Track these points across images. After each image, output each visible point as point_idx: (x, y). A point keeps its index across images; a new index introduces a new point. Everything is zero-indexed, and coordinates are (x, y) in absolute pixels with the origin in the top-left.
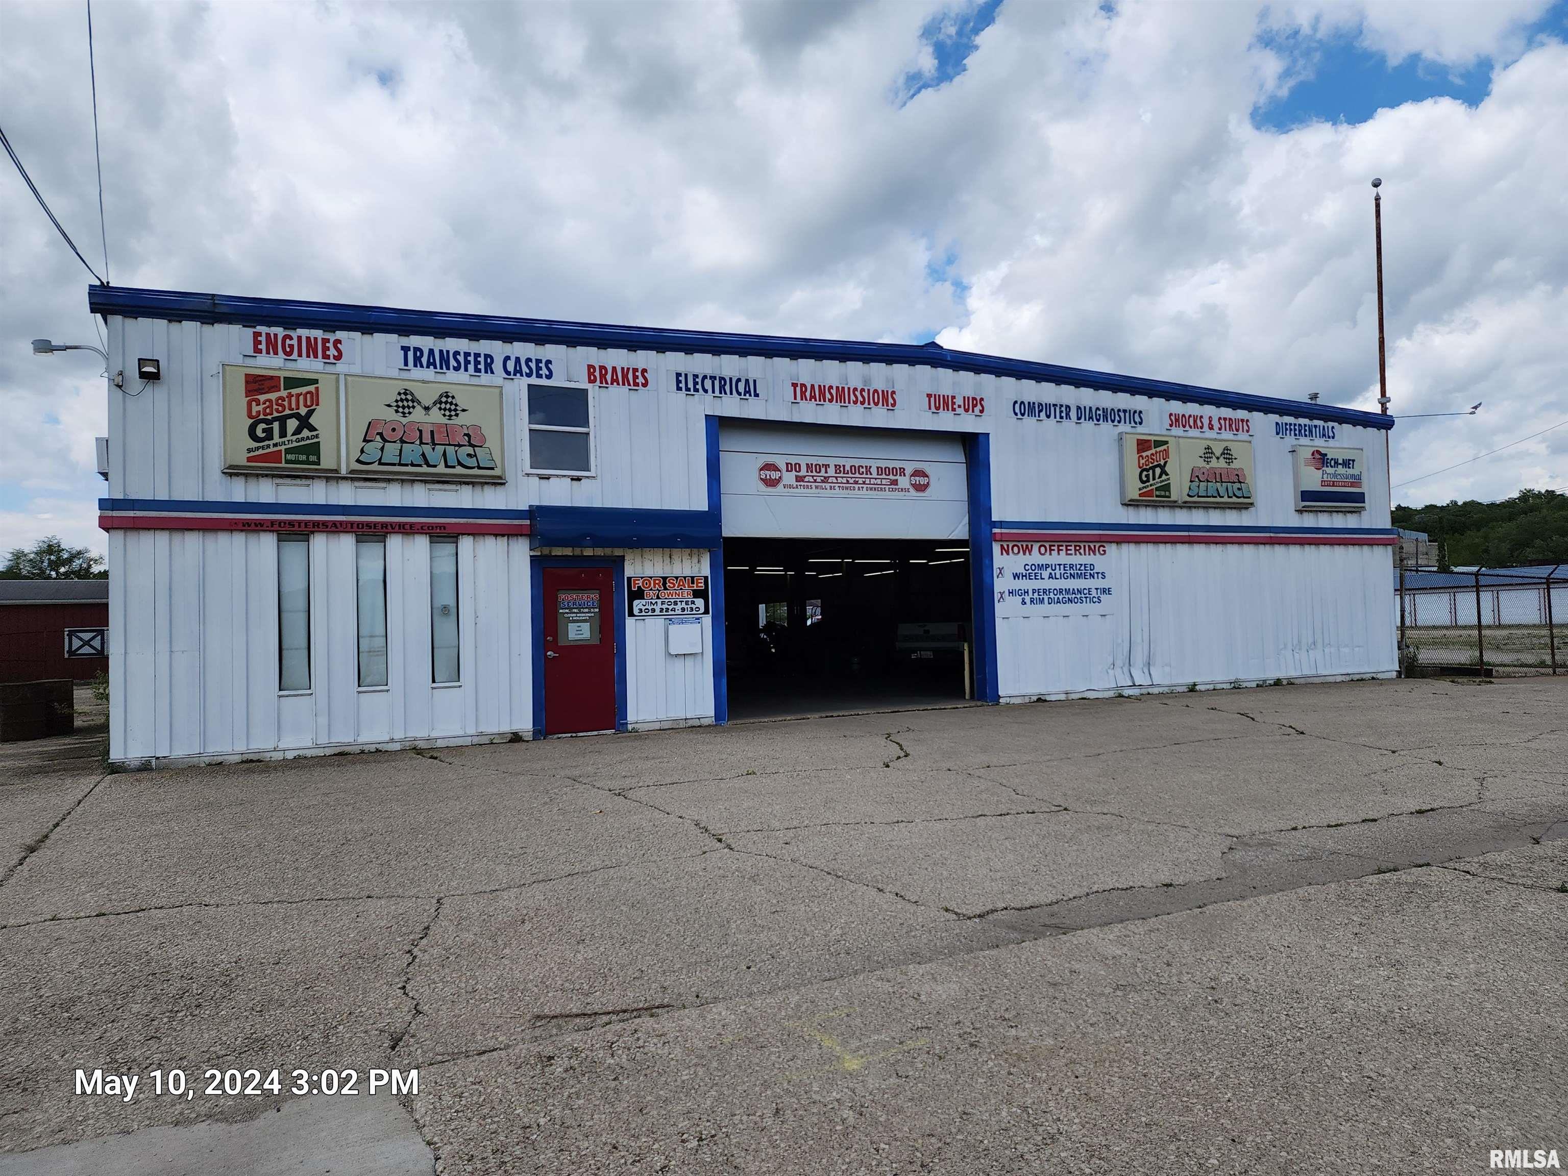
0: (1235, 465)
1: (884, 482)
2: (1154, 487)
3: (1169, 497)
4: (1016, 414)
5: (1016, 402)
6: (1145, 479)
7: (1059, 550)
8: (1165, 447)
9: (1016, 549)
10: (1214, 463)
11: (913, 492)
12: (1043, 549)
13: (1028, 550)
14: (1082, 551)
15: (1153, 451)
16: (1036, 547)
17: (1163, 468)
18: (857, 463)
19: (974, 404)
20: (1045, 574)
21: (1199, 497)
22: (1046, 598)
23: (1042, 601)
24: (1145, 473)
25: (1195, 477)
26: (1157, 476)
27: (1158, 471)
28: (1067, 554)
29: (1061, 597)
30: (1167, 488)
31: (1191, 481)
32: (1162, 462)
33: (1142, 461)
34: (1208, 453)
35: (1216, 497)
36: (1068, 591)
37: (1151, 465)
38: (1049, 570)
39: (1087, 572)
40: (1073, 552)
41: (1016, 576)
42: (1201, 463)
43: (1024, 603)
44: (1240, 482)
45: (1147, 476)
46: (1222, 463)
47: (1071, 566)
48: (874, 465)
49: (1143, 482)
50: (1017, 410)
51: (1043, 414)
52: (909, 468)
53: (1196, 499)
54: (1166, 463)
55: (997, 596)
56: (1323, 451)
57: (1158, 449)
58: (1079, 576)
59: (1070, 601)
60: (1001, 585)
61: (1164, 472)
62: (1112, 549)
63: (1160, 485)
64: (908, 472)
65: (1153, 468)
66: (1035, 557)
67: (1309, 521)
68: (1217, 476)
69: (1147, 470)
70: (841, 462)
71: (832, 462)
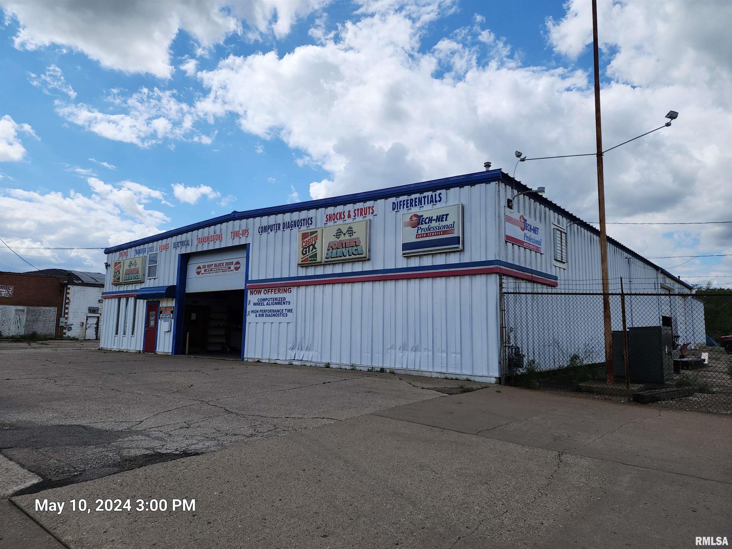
0: (355, 236)
1: (227, 268)
2: (308, 256)
3: (316, 260)
4: (259, 233)
5: (260, 227)
6: (304, 253)
7: (272, 291)
8: (316, 234)
9: (255, 292)
10: (342, 238)
11: (235, 271)
12: (265, 291)
13: (260, 292)
14: (281, 291)
15: (310, 238)
16: (263, 290)
17: (314, 246)
18: (220, 262)
19: (246, 232)
20: (265, 303)
21: (332, 258)
22: (265, 314)
23: (263, 315)
24: (305, 250)
25: (331, 247)
26: (311, 250)
27: (311, 247)
28: (275, 293)
29: (270, 314)
30: (315, 256)
31: (328, 250)
32: (313, 243)
33: (304, 244)
34: (339, 233)
35: (342, 257)
36: (273, 311)
37: (308, 245)
38: (267, 301)
39: (281, 301)
40: (277, 292)
41: (255, 304)
42: (334, 239)
43: (256, 316)
44: (357, 246)
45: (306, 251)
46: (347, 237)
47: (276, 299)
48: (225, 262)
49: (303, 254)
50: (260, 231)
51: (269, 230)
52: (235, 261)
53: (330, 259)
54: (315, 243)
55: (247, 313)
56: (419, 214)
57: (312, 236)
58: (279, 303)
59: (274, 315)
60: (250, 308)
61: (314, 248)
62: (294, 290)
63: (312, 254)
64: (234, 263)
65: (309, 247)
66: (262, 296)
67: (414, 263)
68: (343, 245)
69: (306, 248)
70: (216, 263)
71: (213, 263)
